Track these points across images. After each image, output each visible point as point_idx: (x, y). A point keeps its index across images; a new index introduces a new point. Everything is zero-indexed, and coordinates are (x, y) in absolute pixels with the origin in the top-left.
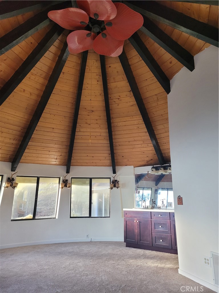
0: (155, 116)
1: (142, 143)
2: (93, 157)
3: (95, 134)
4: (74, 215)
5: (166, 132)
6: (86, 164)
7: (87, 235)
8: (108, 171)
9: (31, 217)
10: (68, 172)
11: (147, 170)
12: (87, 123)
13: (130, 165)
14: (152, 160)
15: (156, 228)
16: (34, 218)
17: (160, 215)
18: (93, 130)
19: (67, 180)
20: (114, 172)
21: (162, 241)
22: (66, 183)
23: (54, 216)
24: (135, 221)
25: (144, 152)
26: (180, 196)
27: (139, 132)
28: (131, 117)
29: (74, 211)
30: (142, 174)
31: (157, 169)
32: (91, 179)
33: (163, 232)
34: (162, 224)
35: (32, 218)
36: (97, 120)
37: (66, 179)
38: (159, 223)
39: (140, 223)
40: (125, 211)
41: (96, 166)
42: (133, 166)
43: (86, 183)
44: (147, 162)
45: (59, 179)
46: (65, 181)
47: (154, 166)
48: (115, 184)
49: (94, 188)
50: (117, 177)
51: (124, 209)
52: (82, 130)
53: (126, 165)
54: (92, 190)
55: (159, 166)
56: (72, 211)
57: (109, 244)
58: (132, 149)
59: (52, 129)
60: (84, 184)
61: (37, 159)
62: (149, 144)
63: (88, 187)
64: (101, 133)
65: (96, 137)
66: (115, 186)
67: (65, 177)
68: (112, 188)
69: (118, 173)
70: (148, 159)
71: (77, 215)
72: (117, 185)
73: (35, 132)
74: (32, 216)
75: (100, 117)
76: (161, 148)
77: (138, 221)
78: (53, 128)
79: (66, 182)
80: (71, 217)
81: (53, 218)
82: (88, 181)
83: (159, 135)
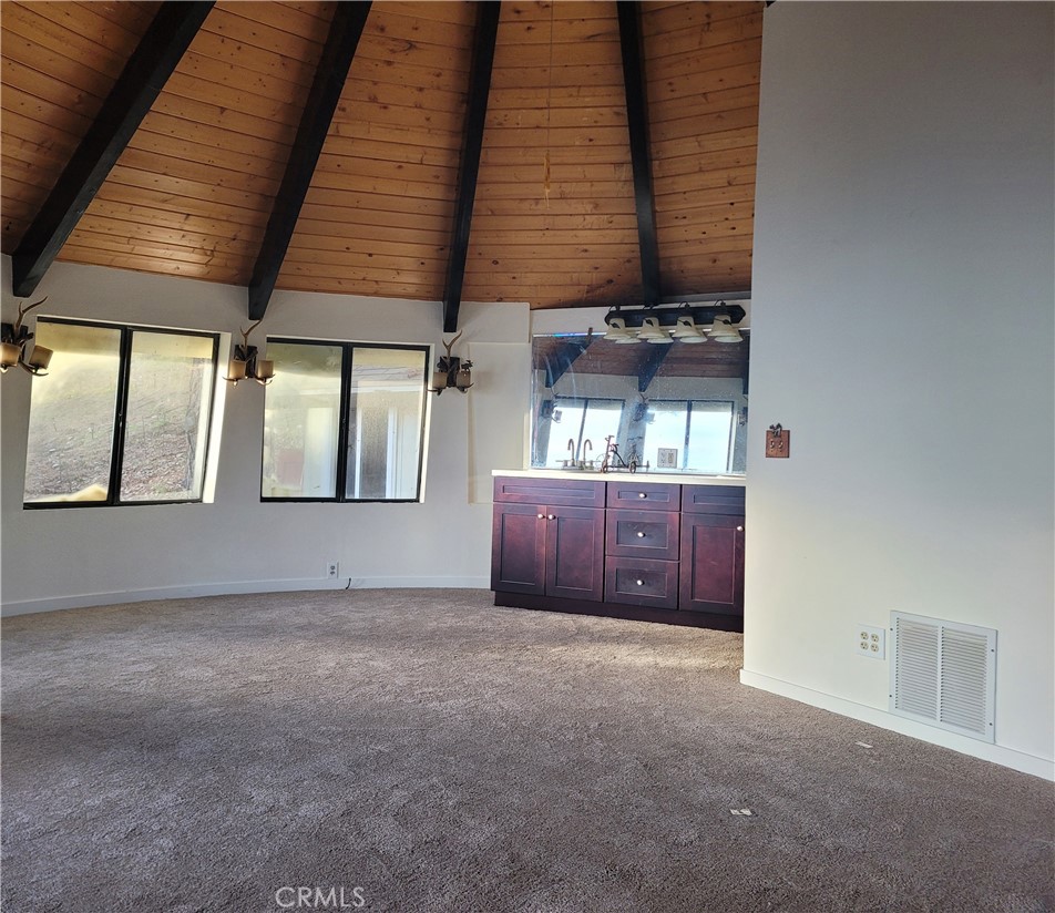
0: (676, 95)
1: (589, 208)
2: (370, 255)
3: (400, 154)
4: (273, 489)
5: (701, 171)
6: (335, 285)
7: (333, 568)
8: (423, 318)
9: (100, 493)
10: (256, 312)
11: (590, 321)
12: (373, 100)
13: (517, 300)
14: (610, 281)
15: (621, 540)
16: (113, 498)
17: (642, 495)
18: (396, 136)
19: (252, 350)
20: (450, 324)
21: (643, 583)
22: (249, 362)
23: (194, 493)
24: (540, 516)
25: (585, 247)
26: (779, 426)
27: (591, 159)
28: (574, 91)
29: (273, 477)
30: (563, 338)
31: (631, 320)
32: (347, 351)
33: (650, 553)
34: (645, 524)
35: (105, 499)
36: (421, 89)
37: (250, 343)
38: (634, 524)
39: (561, 523)
40: (497, 479)
41: (376, 294)
42: (527, 305)
43: (329, 363)
44: (591, 289)
45: (212, 340)
46: (245, 351)
47: (622, 308)
48: (452, 373)
49: (362, 388)
50: (460, 343)
51: (495, 473)
52: (346, 130)
53: (500, 300)
54: (353, 391)
55: (641, 307)
56: (269, 476)
57: (425, 596)
58: (541, 233)
59: (219, 110)
60: (318, 366)
61: (127, 248)
62: (615, 218)
63: (337, 381)
64: (428, 150)
65: (400, 167)
66: (451, 383)
67: (246, 335)
68: (438, 390)
69: (466, 327)
70: (595, 278)
71: (287, 490)
72: (459, 380)
73: (147, 122)
74: (105, 490)
75: (438, 76)
76: (662, 235)
77: (551, 517)
78: (223, 109)
79: (248, 355)
80: (264, 500)
81: (193, 501)
82: (336, 358)
83: (670, 180)
